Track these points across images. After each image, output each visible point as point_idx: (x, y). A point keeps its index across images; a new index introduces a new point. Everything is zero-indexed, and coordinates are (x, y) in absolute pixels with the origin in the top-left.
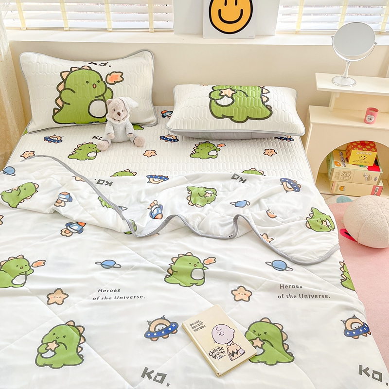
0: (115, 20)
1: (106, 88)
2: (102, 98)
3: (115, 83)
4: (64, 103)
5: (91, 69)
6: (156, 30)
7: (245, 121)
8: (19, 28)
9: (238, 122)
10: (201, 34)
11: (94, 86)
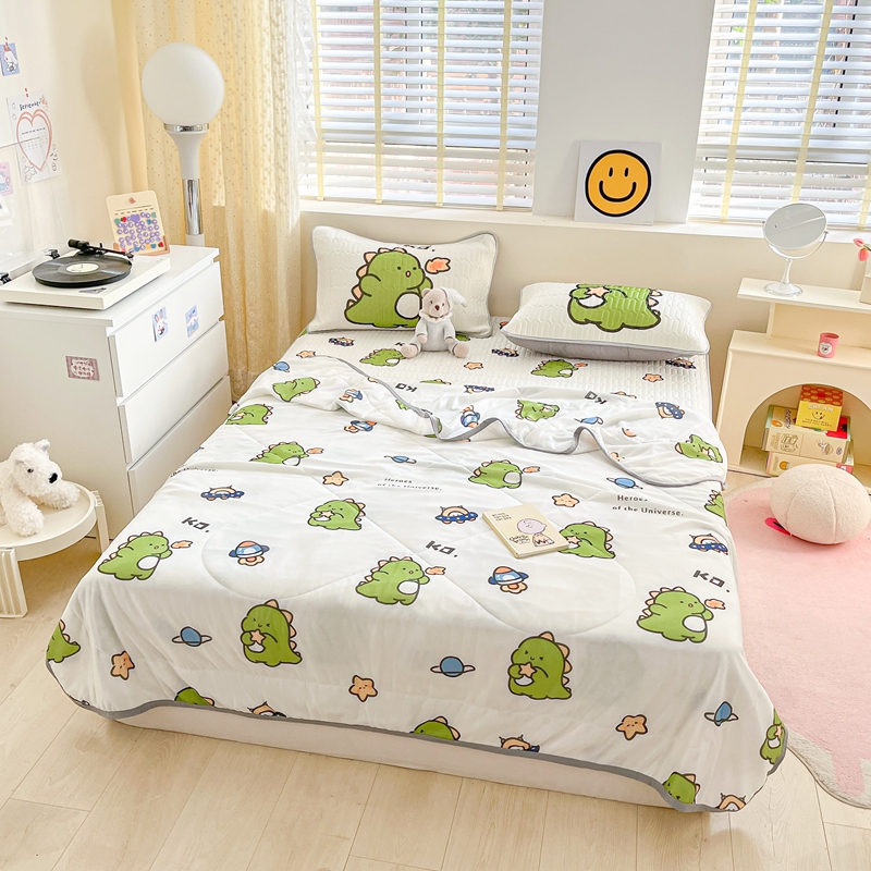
0: (450, 192)
1: (425, 277)
2: (416, 290)
3: (438, 272)
4: (363, 293)
5: (406, 252)
6: (506, 209)
7: (619, 330)
8: (315, 199)
9: (608, 331)
10: (571, 216)
11: (408, 274)
